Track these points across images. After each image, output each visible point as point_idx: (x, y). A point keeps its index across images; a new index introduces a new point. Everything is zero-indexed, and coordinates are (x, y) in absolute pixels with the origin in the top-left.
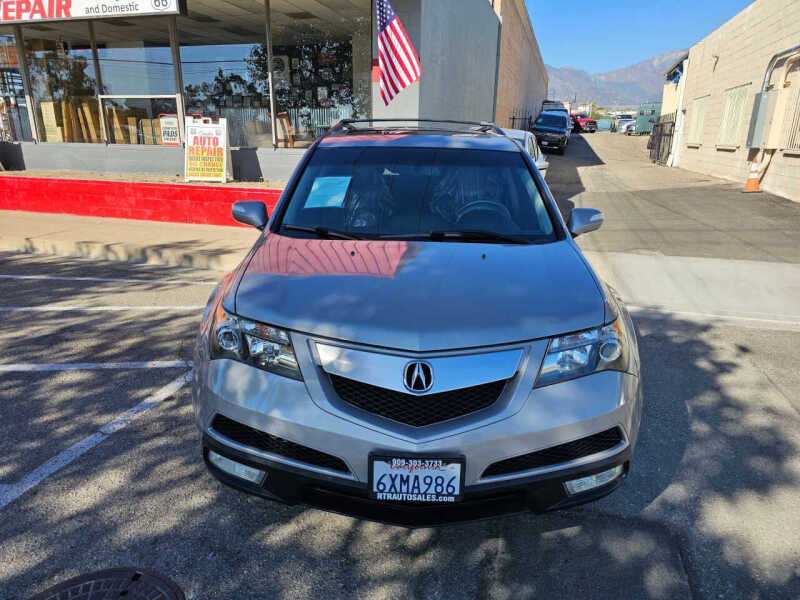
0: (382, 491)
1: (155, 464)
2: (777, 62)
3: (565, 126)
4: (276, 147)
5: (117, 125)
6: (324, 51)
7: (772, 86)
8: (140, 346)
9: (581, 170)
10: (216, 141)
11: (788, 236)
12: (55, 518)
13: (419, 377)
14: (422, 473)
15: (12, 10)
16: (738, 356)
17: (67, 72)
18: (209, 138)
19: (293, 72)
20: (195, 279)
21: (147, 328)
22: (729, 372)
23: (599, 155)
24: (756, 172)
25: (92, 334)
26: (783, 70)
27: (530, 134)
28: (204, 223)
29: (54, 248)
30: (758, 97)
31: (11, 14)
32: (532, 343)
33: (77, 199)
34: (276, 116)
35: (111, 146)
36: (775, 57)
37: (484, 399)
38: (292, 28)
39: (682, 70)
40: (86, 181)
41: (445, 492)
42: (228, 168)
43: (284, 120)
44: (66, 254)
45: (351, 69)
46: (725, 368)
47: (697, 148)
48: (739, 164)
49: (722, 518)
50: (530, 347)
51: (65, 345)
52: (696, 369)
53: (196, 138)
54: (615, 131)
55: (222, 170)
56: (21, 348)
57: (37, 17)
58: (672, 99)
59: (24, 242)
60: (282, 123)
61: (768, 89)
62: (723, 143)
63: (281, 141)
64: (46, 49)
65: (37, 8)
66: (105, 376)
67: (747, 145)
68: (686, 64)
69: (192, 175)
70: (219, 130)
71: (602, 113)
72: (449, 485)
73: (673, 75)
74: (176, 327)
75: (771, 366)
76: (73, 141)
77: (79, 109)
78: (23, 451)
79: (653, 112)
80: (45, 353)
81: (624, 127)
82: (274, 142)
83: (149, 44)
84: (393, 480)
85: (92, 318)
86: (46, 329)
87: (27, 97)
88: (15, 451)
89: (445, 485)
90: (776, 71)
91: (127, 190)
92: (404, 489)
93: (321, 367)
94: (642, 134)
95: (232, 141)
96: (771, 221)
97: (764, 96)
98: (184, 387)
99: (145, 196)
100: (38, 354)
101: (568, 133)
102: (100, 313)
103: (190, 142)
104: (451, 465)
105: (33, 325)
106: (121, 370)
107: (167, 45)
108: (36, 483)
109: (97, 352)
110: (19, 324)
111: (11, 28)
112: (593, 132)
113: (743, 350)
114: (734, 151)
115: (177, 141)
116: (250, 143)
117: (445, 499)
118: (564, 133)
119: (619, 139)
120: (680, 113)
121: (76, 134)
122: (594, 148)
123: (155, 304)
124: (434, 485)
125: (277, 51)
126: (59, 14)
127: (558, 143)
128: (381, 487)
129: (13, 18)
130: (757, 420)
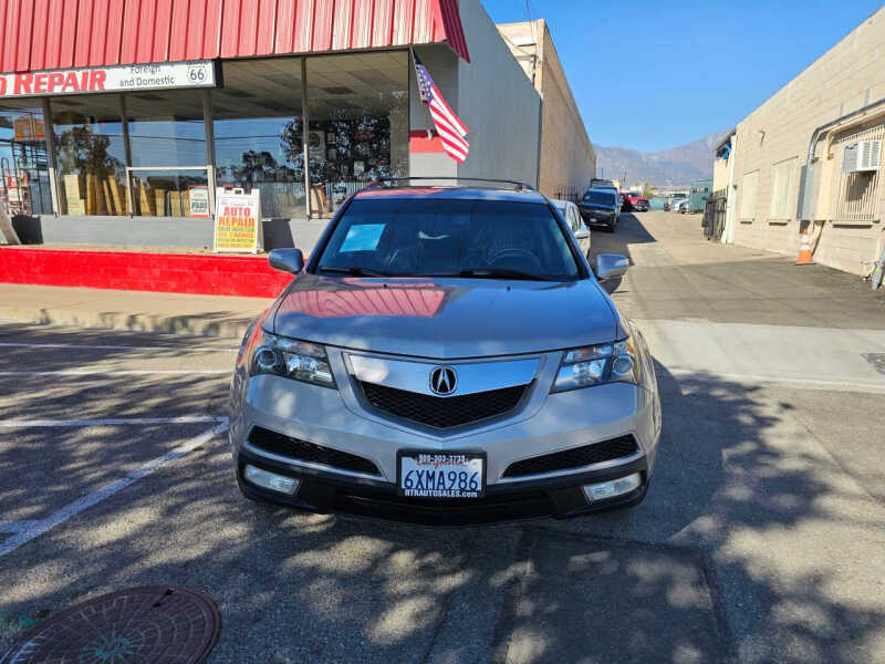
0: (409, 488)
1: (184, 504)
2: (819, 135)
3: (614, 203)
4: (310, 218)
5: (143, 197)
6: (362, 127)
7: (817, 159)
8: (165, 405)
9: (631, 247)
10: (248, 211)
11: (839, 304)
12: (86, 547)
13: (444, 381)
14: (446, 469)
15: (44, 83)
16: (781, 412)
17: (87, 150)
18: (241, 209)
19: (329, 147)
20: (223, 347)
21: (171, 389)
22: (770, 425)
23: (649, 232)
24: (807, 244)
25: (116, 395)
26: (826, 142)
27: (570, 204)
28: (231, 295)
29: (75, 320)
30: (804, 169)
31: (42, 87)
32: (548, 354)
33: (98, 272)
34: (311, 187)
35: (136, 218)
36: (818, 130)
37: (504, 403)
38: (328, 102)
39: (730, 146)
40: (109, 253)
41: (468, 488)
42: (259, 239)
43: (319, 191)
44: (88, 326)
45: (389, 146)
46: (765, 422)
47: (750, 223)
48: (791, 237)
49: (746, 544)
50: (546, 357)
51: (88, 404)
52: (736, 422)
53: (227, 209)
54: (669, 210)
55: (252, 241)
56: (43, 407)
57: (70, 90)
58: (723, 176)
59: (40, 315)
60: (316, 192)
61: (813, 162)
62: (774, 216)
63: (315, 212)
64: (75, 122)
65: (70, 81)
66: (132, 430)
67: (798, 217)
68: (733, 139)
69: (222, 245)
70: (252, 200)
71: (655, 193)
72: (472, 481)
73: (723, 152)
74: (203, 388)
75: (811, 420)
76: (95, 214)
77: (105, 183)
78: (50, 493)
79: (706, 190)
80: (68, 410)
81: (677, 205)
82: (308, 213)
83: (179, 118)
84: (420, 477)
85: (116, 381)
86: (67, 390)
87: (51, 170)
88: (43, 494)
89: (468, 481)
90: (820, 145)
91: (153, 262)
92: (430, 486)
93: (354, 376)
94: (696, 212)
95: (264, 212)
96: (821, 290)
97: (810, 169)
98: (213, 439)
99: (169, 267)
100: (61, 412)
101: (617, 211)
102: (123, 377)
103: (220, 213)
104: (475, 460)
105: (53, 388)
106: (149, 425)
107: (200, 118)
108: (65, 519)
109: (120, 410)
110: (38, 387)
111: (40, 102)
112: (644, 211)
113: (786, 406)
114: (785, 224)
115: (207, 213)
116: (282, 214)
117: (469, 495)
118: (613, 210)
119: (673, 217)
120: (731, 188)
121: (99, 207)
122: (645, 226)
123: (180, 369)
124: (458, 480)
125: (312, 126)
126: (92, 86)
127: (607, 220)
128: (409, 484)
129: (44, 90)
130: (791, 464)
